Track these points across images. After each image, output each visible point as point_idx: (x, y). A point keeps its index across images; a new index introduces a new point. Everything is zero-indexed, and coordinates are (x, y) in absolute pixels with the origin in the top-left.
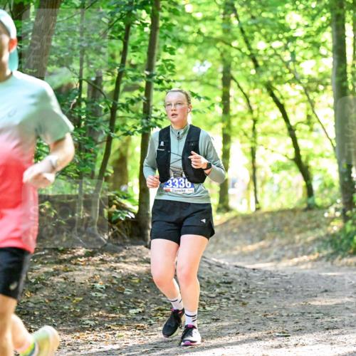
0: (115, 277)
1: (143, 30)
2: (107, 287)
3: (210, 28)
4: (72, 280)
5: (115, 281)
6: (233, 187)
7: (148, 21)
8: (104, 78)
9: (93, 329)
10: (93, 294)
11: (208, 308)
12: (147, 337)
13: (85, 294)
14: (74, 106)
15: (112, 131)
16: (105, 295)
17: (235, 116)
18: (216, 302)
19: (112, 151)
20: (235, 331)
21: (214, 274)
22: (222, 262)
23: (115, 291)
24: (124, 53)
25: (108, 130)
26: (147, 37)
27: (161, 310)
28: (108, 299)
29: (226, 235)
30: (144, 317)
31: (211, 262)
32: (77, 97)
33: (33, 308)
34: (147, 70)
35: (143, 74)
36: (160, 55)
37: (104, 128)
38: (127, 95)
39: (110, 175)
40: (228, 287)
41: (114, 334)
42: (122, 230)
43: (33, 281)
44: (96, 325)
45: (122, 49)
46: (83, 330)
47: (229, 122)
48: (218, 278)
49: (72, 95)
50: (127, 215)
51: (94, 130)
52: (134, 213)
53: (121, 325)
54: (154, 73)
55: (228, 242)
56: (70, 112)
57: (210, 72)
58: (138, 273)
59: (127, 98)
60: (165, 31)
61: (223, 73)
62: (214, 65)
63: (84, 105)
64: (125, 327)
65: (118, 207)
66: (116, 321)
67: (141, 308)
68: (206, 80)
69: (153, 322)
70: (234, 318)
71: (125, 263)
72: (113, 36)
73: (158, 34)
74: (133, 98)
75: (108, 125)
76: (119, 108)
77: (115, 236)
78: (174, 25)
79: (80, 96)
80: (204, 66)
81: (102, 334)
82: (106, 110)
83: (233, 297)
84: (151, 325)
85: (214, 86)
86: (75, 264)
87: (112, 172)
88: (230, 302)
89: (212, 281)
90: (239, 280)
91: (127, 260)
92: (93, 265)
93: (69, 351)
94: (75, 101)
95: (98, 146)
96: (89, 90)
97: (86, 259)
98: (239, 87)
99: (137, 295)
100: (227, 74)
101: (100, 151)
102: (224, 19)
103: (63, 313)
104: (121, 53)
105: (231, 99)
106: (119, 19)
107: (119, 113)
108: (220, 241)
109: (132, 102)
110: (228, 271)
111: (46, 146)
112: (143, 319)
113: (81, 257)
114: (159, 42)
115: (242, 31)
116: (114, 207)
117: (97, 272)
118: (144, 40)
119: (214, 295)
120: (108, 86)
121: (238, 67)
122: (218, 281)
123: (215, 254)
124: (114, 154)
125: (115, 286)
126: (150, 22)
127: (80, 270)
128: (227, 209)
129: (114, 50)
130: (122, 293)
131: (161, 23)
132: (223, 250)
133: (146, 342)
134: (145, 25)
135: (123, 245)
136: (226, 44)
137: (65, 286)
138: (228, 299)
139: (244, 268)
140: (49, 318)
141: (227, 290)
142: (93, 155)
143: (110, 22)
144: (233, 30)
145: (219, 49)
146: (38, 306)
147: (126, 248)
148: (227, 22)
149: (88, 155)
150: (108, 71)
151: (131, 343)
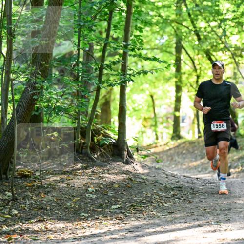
0: (102, 184)
1: (121, 14)
2: (96, 190)
3: (167, 13)
4: (72, 185)
5: (102, 186)
6: (183, 122)
7: (125, 8)
8: (95, 47)
9: (86, 219)
10: (87, 195)
11: (165, 205)
12: (124, 225)
13: (81, 195)
14: (74, 66)
15: (100, 83)
16: (95, 196)
17: (185, 73)
18: (171, 201)
19: (100, 97)
20: (184, 220)
21: (170, 182)
22: (175, 173)
23: (102, 193)
24: (108, 31)
25: (97, 82)
26: (124, 19)
27: (134, 206)
28: (97, 198)
29: (178, 154)
30: (122, 211)
31: (167, 173)
32: (76, 60)
33: (46, 204)
34: (124, 42)
35: (121, 45)
36: (132, 32)
37: (95, 81)
38: (110, 58)
39: (98, 113)
40: (179, 191)
41: (101, 222)
42: (107, 151)
43: (46, 186)
44: (89, 217)
45: (107, 28)
46: (80, 219)
47: (181, 77)
48: (172, 184)
49: (73, 59)
50: (110, 141)
51: (88, 83)
52: (115, 140)
53: (106, 217)
54: (129, 43)
55: (180, 160)
56: (71, 70)
57: (167, 43)
58: (117, 181)
59: (110, 61)
60: (136, 16)
61: (176, 43)
62: (170, 38)
63: (81, 66)
64: (109, 218)
65: (104, 136)
66: (102, 214)
67: (120, 205)
68: (164, 49)
69: (127, 215)
70: (184, 212)
71: (109, 174)
72: (101, 18)
73: (132, 18)
74: (115, 61)
75: (98, 79)
76: (104, 68)
77: (102, 155)
78: (143, 11)
79: (78, 59)
80: (163, 39)
81: (93, 222)
82: (96, 69)
83: (182, 197)
84: (126, 216)
85: (170, 53)
86: (75, 175)
87: (100, 111)
88: (181, 200)
89: (168, 186)
90: (187, 186)
91: (110, 172)
92: (87, 175)
93: (71, 234)
94: (75, 63)
95: (90, 94)
96: (84, 55)
97: (82, 171)
98: (187, 53)
99: (117, 196)
100: (179, 45)
101: (92, 97)
102: (177, 7)
103: (66, 208)
104: (106, 30)
105: (182, 62)
106: (105, 7)
107: (105, 71)
108: (174, 159)
109: (114, 63)
110: (179, 180)
111: (54, 94)
112: (121, 212)
113: (79, 170)
114: (133, 23)
115: (189, 15)
116: (101, 135)
117: (89, 180)
118: (123, 22)
119: (169, 196)
120: (97, 53)
121: (187, 39)
122: (172, 186)
123: (170, 168)
124: (101, 99)
125: (102, 190)
126: (126, 9)
127: (78, 179)
128: (179, 137)
129: (102, 29)
130: (107, 195)
131: (133, 10)
132: (176, 165)
133: (123, 228)
134: (123, 11)
135: (107, 161)
136: (178, 23)
137: (67, 190)
138: (179, 199)
139: (190, 177)
140: (57, 212)
141: (179, 192)
142: (87, 100)
143: (99, 9)
144: (183, 14)
145: (173, 28)
146: (49, 203)
147: (109, 164)
148: (179, 8)
149: (84, 100)
150: (97, 43)
151: (113, 228)
